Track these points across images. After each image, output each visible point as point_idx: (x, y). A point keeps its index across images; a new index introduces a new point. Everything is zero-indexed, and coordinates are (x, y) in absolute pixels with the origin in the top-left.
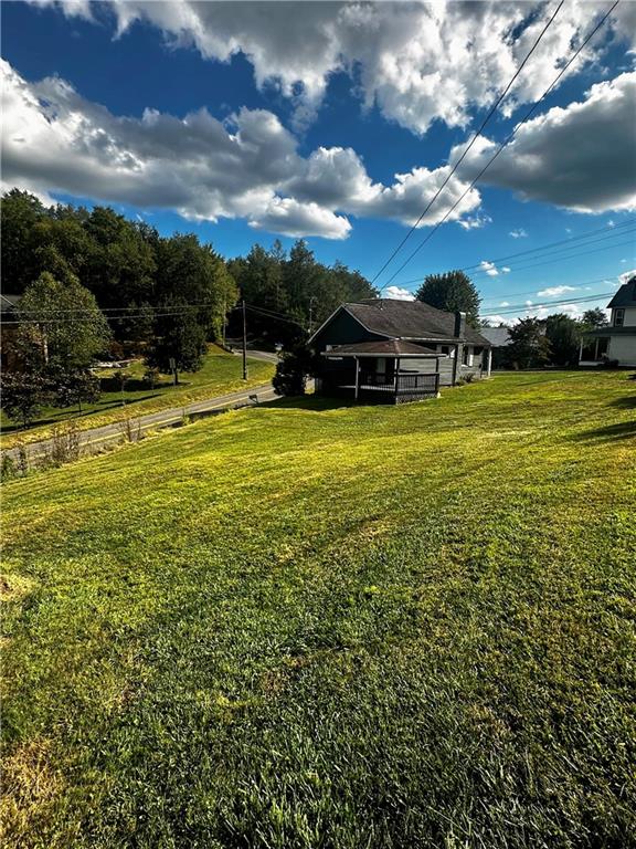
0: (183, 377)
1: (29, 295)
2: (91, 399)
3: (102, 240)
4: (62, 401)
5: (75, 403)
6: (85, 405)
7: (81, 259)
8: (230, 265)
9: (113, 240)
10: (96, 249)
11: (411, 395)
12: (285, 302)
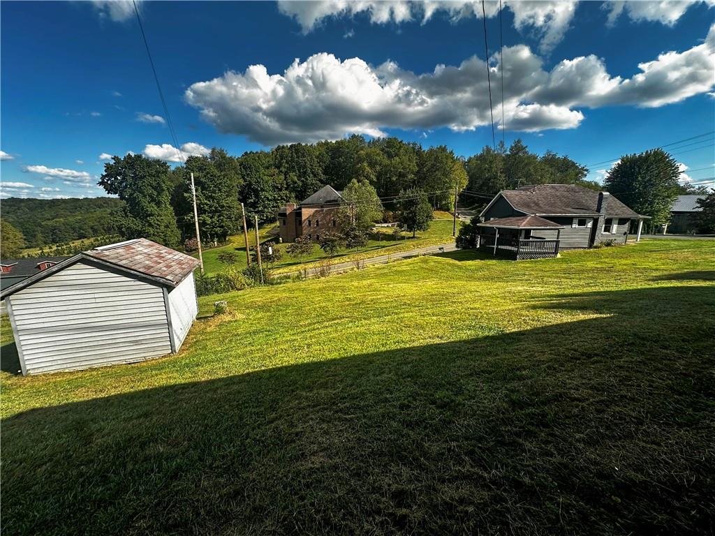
0: (418, 234)
1: (346, 191)
2: (362, 244)
3: (390, 156)
4: (349, 246)
5: (355, 246)
6: (360, 248)
7: (378, 168)
9: (397, 155)
10: (386, 161)
11: (531, 255)
12: (504, 183)
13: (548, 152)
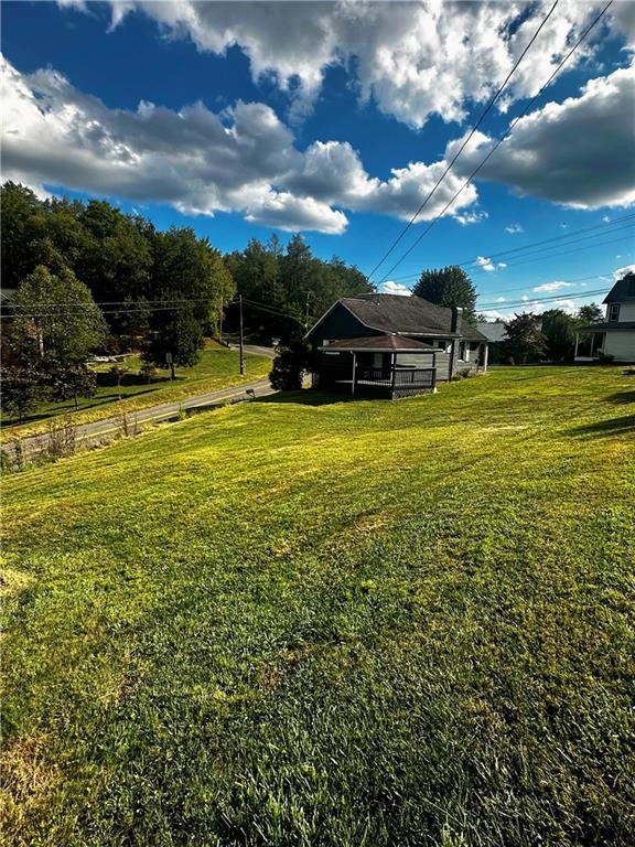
0: (179, 372)
1: (24, 287)
2: (88, 394)
3: (98, 233)
4: (58, 396)
5: (71, 397)
6: (81, 400)
7: (76, 253)
8: (226, 260)
9: (109, 233)
10: (92, 243)
11: (408, 390)
12: (282, 297)
13: (335, 258)
